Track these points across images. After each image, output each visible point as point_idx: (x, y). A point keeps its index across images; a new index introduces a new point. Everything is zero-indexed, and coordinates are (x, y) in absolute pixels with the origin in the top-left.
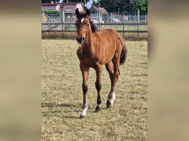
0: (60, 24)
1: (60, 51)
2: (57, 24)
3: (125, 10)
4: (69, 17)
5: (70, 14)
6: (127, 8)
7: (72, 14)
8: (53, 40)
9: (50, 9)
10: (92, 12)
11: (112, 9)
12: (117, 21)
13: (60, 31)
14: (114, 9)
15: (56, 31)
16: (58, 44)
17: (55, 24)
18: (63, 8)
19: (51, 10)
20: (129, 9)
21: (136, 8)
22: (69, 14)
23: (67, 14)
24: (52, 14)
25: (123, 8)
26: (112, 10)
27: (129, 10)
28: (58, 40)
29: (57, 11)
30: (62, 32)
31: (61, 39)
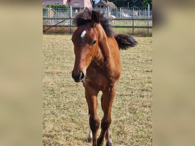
0: (67, 19)
1: (67, 47)
2: (64, 18)
3: (135, 4)
4: (76, 11)
5: (78, 8)
6: (137, 3)
7: (80, 8)
8: (60, 35)
9: (57, 3)
10: (101, 6)
11: (121, 3)
12: (126, 16)
13: (67, 26)
14: (123, 4)
15: (63, 26)
16: (65, 39)
17: (62, 19)
18: (70, 2)
19: (58, 4)
20: (138, 4)
21: (146, 2)
22: (76, 8)
23: (75, 8)
24: (59, 8)
25: (132, 3)
26: (121, 4)
27: (139, 4)
28: (66, 36)
29: (64, 6)
30: (70, 28)
31: (68, 35)
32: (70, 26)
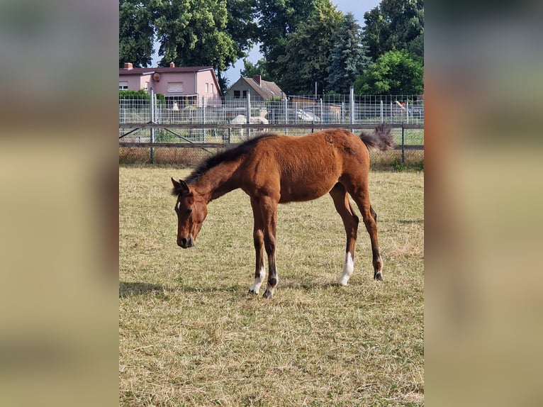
0: (143, 126)
1: (137, 195)
2: (135, 124)
3: (333, 88)
4: (176, 107)
5: (181, 98)
6: (339, 83)
7: (185, 98)
8: (125, 168)
9: (123, 85)
10: (242, 93)
11: (298, 85)
13: (143, 145)
14: (302, 87)
15: (133, 144)
16: (134, 178)
17: (130, 125)
18: (158, 81)
19: (125, 87)
20: (342, 86)
21: (363, 83)
22: (176, 98)
23: (171, 98)
24: (127, 98)
25: (326, 83)
26: (297, 87)
27: (345, 88)
28: (139, 169)
29: (142, 92)
30: (149, 149)
31: (145, 167)
32: (151, 144)
